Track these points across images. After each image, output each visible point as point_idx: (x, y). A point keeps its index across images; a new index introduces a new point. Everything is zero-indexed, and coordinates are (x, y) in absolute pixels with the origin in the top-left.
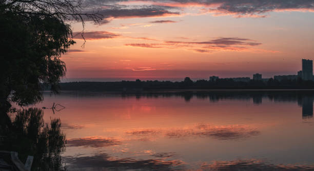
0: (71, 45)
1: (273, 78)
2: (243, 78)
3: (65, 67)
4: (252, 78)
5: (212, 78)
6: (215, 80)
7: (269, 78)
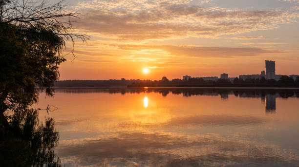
0: (63, 62)
1: (238, 77)
2: (212, 77)
3: (58, 72)
4: (219, 77)
5: (185, 77)
6: (188, 79)
7: (235, 77)
